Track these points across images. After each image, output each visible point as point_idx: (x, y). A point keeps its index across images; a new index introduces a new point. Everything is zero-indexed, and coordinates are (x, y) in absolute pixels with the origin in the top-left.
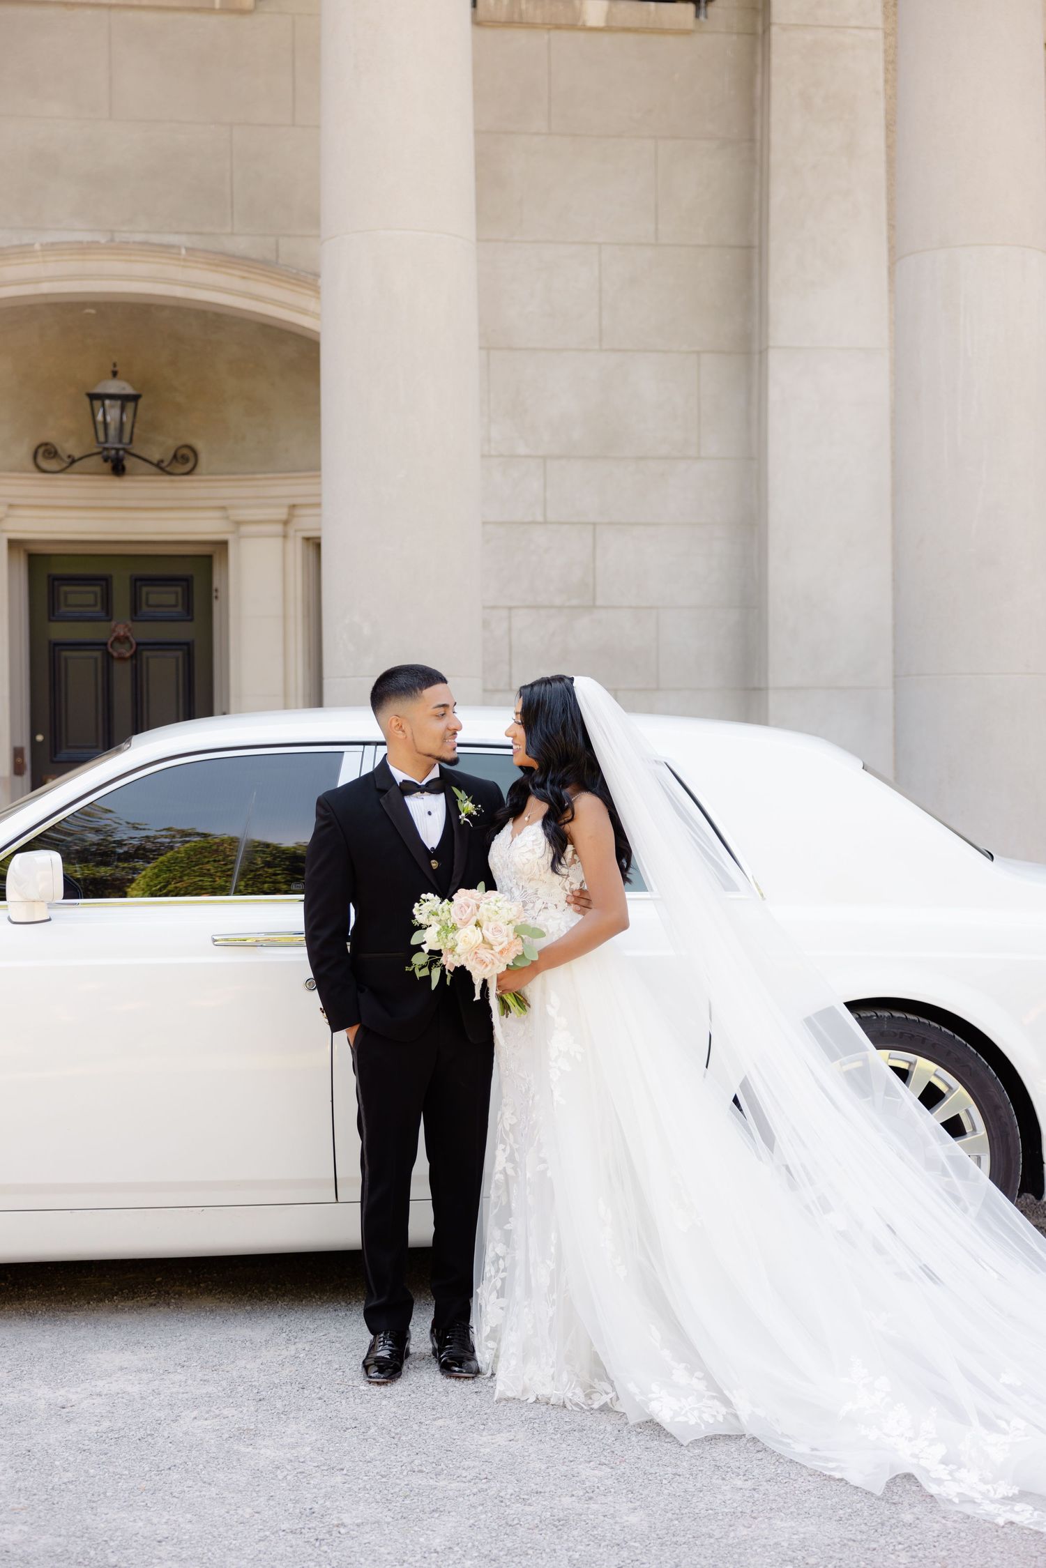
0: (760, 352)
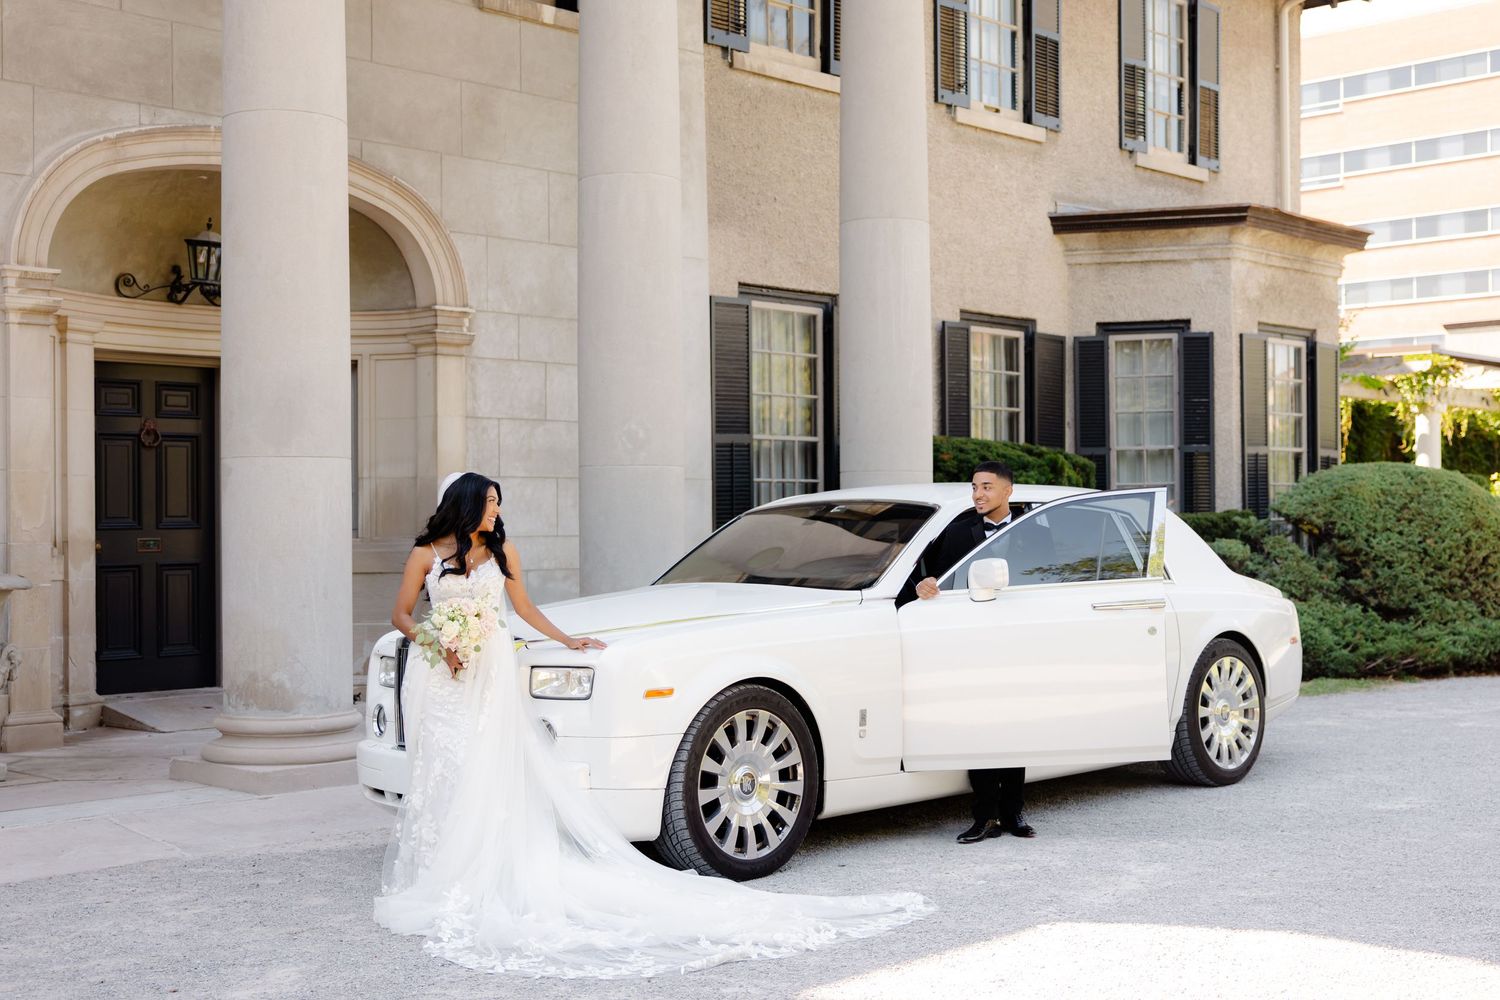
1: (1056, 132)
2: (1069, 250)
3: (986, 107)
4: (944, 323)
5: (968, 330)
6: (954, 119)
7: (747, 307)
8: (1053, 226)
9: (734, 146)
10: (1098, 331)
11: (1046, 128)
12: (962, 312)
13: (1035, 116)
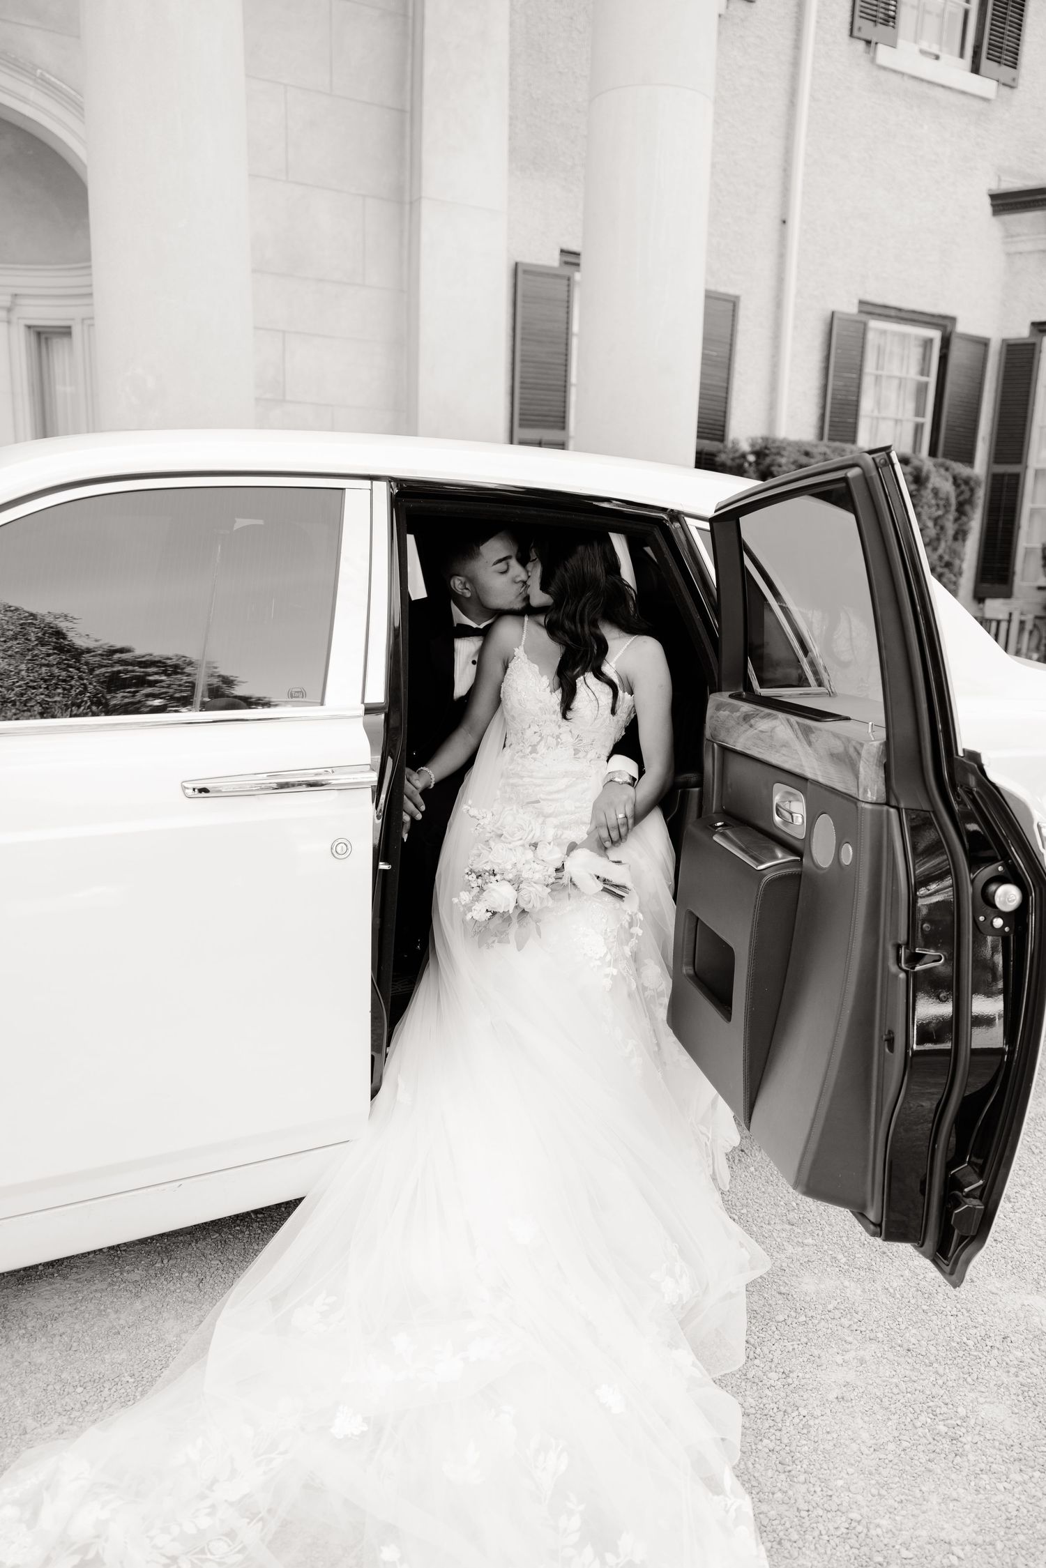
0: (411, 203)
1: (1011, 87)
2: (1009, 236)
3: (923, 52)
4: (833, 313)
5: (865, 325)
6: (873, 60)
7: (569, 279)
8: (993, 205)
9: (560, 73)
10: (1032, 333)
11: (998, 81)
12: (861, 303)
13: (985, 64)
